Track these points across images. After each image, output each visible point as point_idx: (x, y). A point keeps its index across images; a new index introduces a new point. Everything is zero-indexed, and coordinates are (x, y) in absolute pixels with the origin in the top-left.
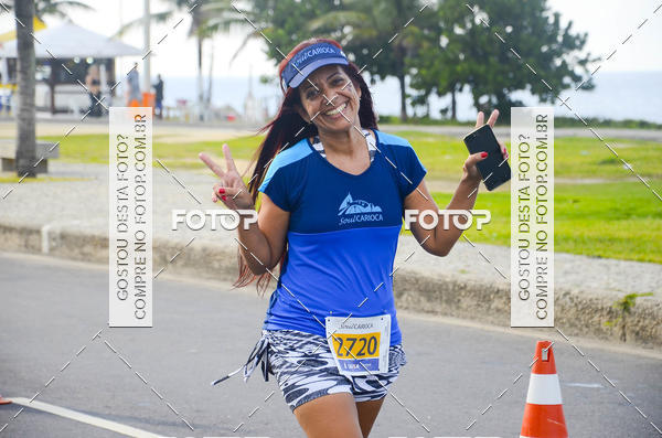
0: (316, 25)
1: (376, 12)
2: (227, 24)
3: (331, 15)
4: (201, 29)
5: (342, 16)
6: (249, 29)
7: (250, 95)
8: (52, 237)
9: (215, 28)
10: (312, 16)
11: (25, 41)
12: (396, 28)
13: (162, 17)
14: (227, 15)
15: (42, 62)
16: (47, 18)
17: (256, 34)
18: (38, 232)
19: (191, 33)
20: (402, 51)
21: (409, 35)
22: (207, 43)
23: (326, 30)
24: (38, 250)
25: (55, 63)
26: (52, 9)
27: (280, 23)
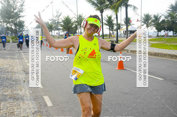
0: (162, 25)
1: (170, 23)
2: (151, 26)
4: (147, 26)
5: (165, 24)
6: (153, 26)
7: (153, 34)
8: (130, 51)
9: (149, 26)
10: (161, 24)
11: (127, 29)
12: (172, 25)
13: (143, 25)
14: (151, 24)
15: (129, 31)
16: (129, 26)
17: (154, 27)
18: (128, 50)
19: (146, 27)
20: (173, 28)
21: (174, 26)
22: (148, 28)
23: (163, 26)
24: (128, 52)
25: (131, 31)
26: (130, 25)
27: (157, 25)
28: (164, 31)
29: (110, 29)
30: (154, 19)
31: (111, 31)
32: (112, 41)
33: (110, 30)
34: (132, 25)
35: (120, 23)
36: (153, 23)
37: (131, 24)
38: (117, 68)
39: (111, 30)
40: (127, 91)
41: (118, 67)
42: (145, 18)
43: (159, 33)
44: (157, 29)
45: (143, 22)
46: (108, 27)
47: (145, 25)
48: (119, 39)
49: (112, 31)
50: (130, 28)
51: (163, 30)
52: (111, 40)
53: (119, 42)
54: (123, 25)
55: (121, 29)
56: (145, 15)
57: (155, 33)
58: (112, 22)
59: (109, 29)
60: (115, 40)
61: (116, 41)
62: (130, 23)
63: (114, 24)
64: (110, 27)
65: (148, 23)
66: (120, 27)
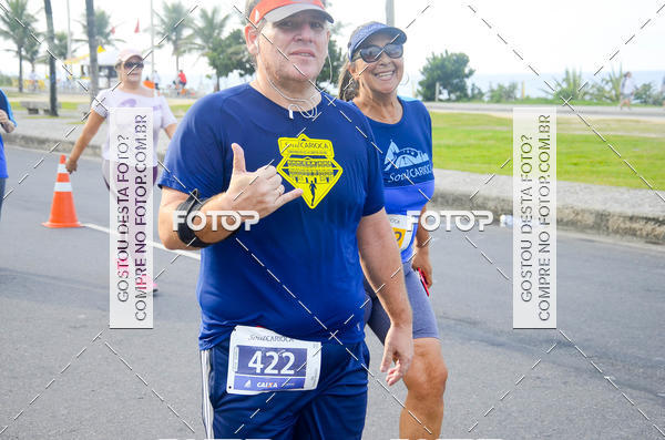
0: (230, 50)
2: (190, 50)
3: (238, 46)
4: (178, 51)
6: (200, 52)
7: (201, 83)
9: (184, 52)
10: (230, 46)
11: (94, 60)
14: (190, 46)
15: (101, 68)
16: (106, 46)
17: (203, 55)
22: (180, 59)
23: (237, 53)
25: (110, 68)
26: (109, 43)
27: (214, 50)
28: (241, 75)
29: (24, 53)
30: (200, 23)
31: (26, 64)
32: (31, 107)
33: (21, 58)
34: (115, 43)
35: (66, 32)
36: (199, 41)
37: (111, 37)
38: (48, 223)
39: (26, 58)
40: (83, 316)
41: (50, 216)
42: (166, 20)
43: (222, 80)
44: (213, 64)
45: (159, 33)
46: (15, 47)
47: (169, 47)
48: (60, 99)
49: (32, 60)
50: (107, 56)
51: (235, 71)
52: (28, 103)
53: (59, 112)
54: (77, 41)
55: (69, 55)
56: (166, 8)
57: (206, 81)
58: (27, 24)
59: (19, 53)
60: (43, 103)
61: (49, 107)
62: (108, 35)
63: (38, 35)
64: (20, 48)
65: (178, 38)
66: (66, 48)
